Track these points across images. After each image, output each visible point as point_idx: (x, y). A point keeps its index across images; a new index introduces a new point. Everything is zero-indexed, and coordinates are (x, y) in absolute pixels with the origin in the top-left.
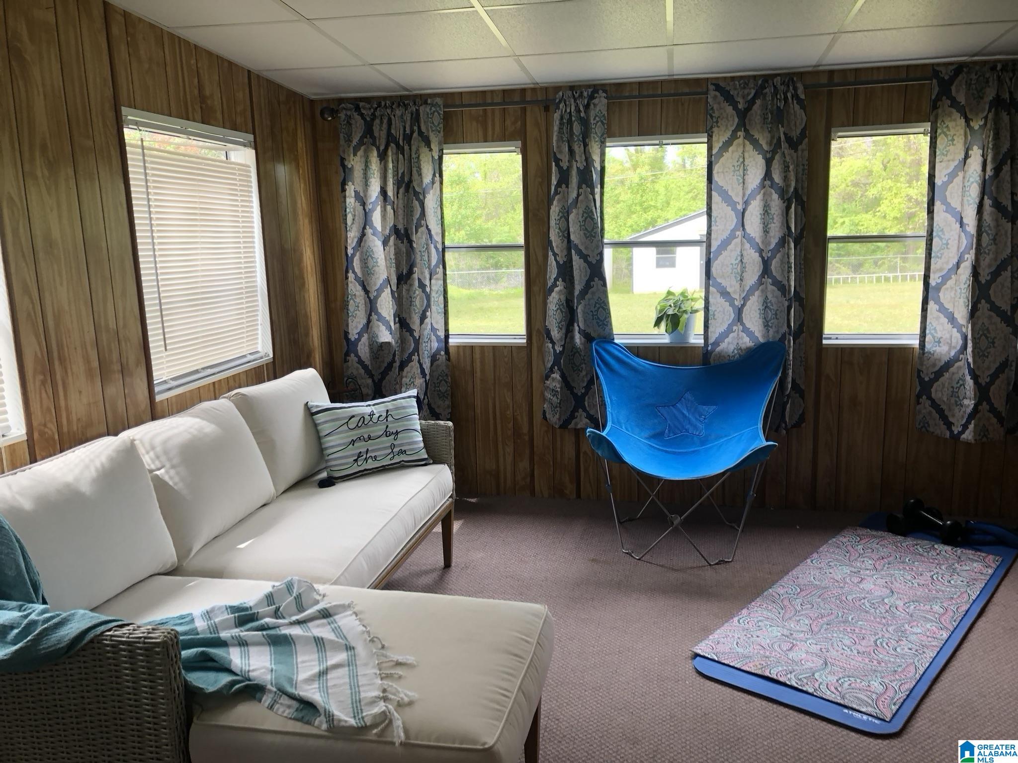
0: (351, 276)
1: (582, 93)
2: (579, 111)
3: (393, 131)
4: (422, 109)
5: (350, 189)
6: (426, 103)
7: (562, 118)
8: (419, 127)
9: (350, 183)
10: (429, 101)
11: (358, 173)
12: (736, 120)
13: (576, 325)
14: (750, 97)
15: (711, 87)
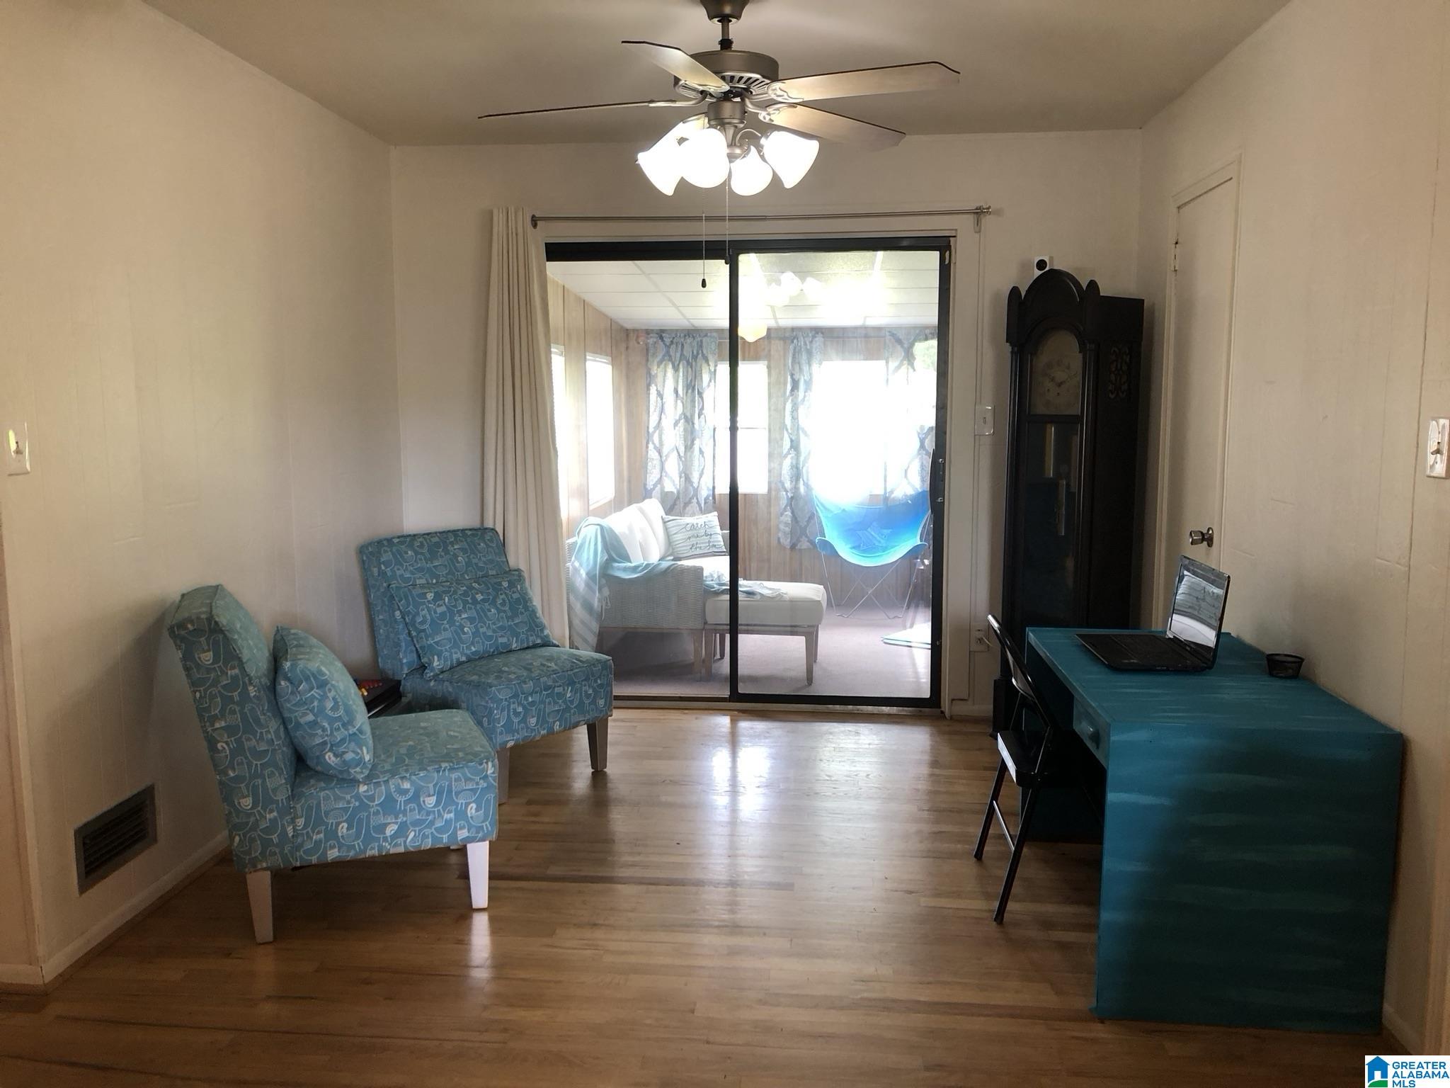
0: (651, 446)
1: (808, 334)
2: (805, 344)
3: (685, 353)
4: (704, 339)
5: (653, 389)
6: (706, 335)
7: (795, 348)
8: (702, 352)
9: (653, 385)
10: (709, 334)
11: (660, 379)
12: (903, 354)
13: (801, 480)
14: (911, 341)
15: (887, 334)
